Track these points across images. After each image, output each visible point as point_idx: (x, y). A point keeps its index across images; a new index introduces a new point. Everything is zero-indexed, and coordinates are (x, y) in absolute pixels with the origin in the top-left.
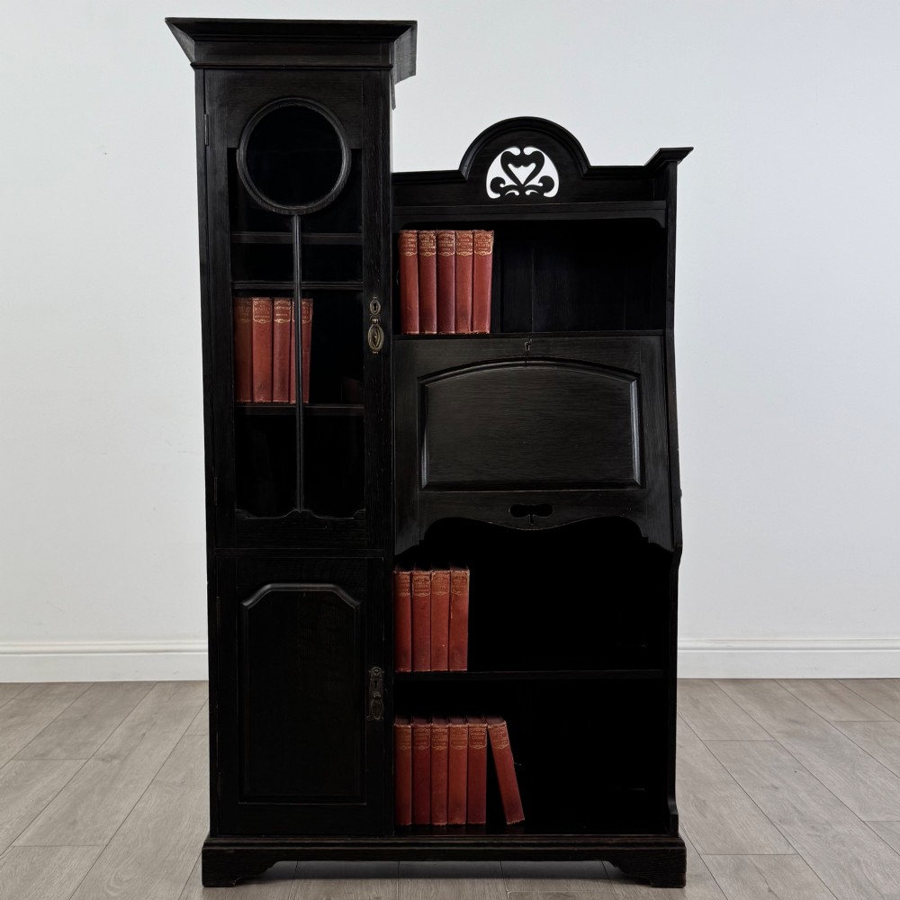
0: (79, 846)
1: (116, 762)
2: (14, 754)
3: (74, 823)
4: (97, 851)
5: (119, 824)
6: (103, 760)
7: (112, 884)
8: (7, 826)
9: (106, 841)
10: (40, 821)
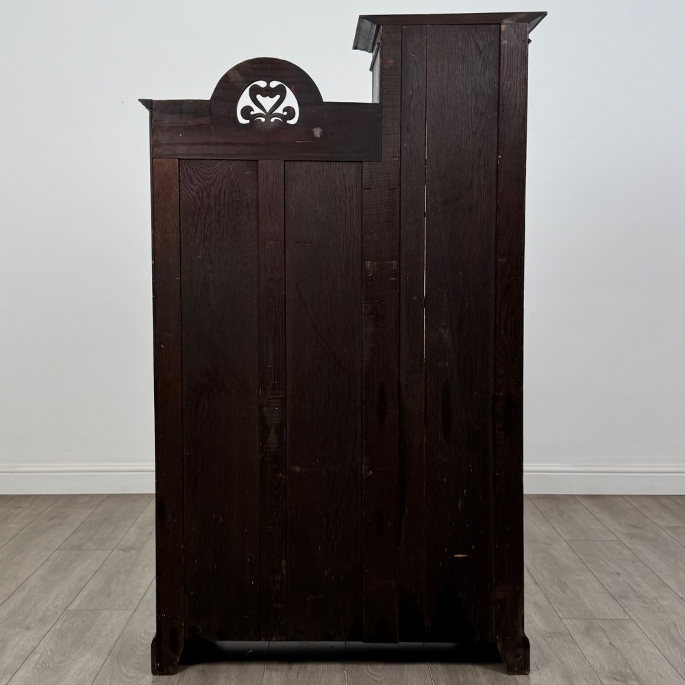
0: (116, 610)
1: (133, 552)
2: (57, 546)
3: (109, 595)
4: (129, 613)
5: (142, 595)
6: (124, 550)
7: (143, 635)
8: (61, 596)
9: (134, 607)
10: (84, 593)
